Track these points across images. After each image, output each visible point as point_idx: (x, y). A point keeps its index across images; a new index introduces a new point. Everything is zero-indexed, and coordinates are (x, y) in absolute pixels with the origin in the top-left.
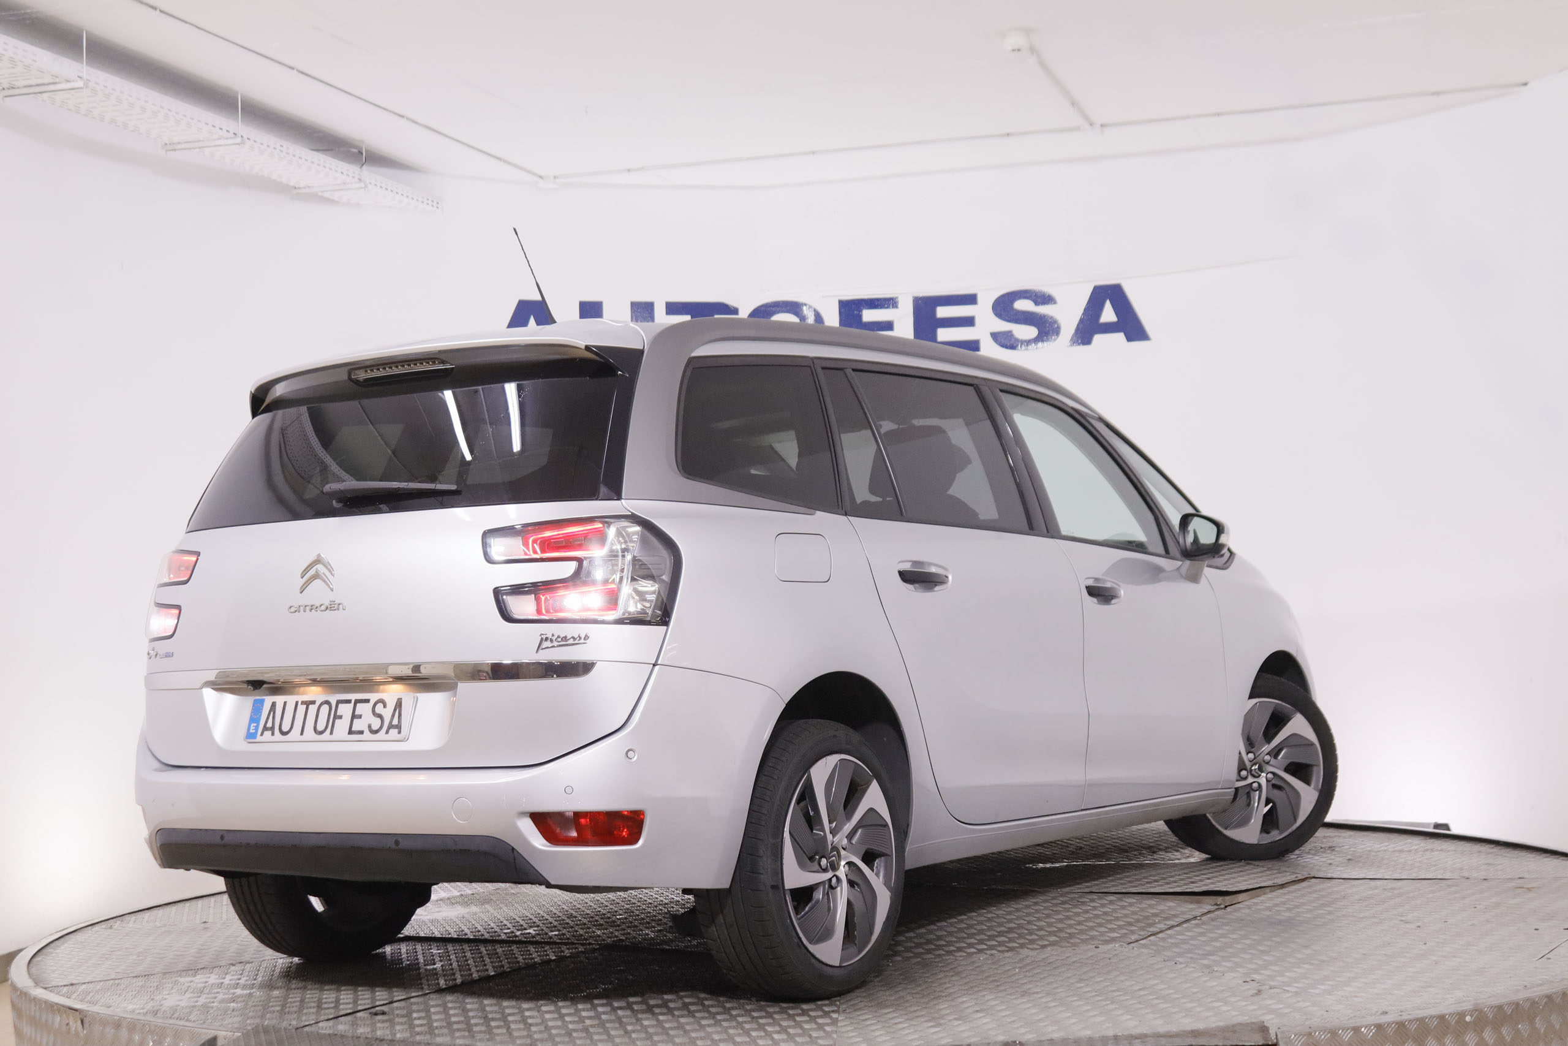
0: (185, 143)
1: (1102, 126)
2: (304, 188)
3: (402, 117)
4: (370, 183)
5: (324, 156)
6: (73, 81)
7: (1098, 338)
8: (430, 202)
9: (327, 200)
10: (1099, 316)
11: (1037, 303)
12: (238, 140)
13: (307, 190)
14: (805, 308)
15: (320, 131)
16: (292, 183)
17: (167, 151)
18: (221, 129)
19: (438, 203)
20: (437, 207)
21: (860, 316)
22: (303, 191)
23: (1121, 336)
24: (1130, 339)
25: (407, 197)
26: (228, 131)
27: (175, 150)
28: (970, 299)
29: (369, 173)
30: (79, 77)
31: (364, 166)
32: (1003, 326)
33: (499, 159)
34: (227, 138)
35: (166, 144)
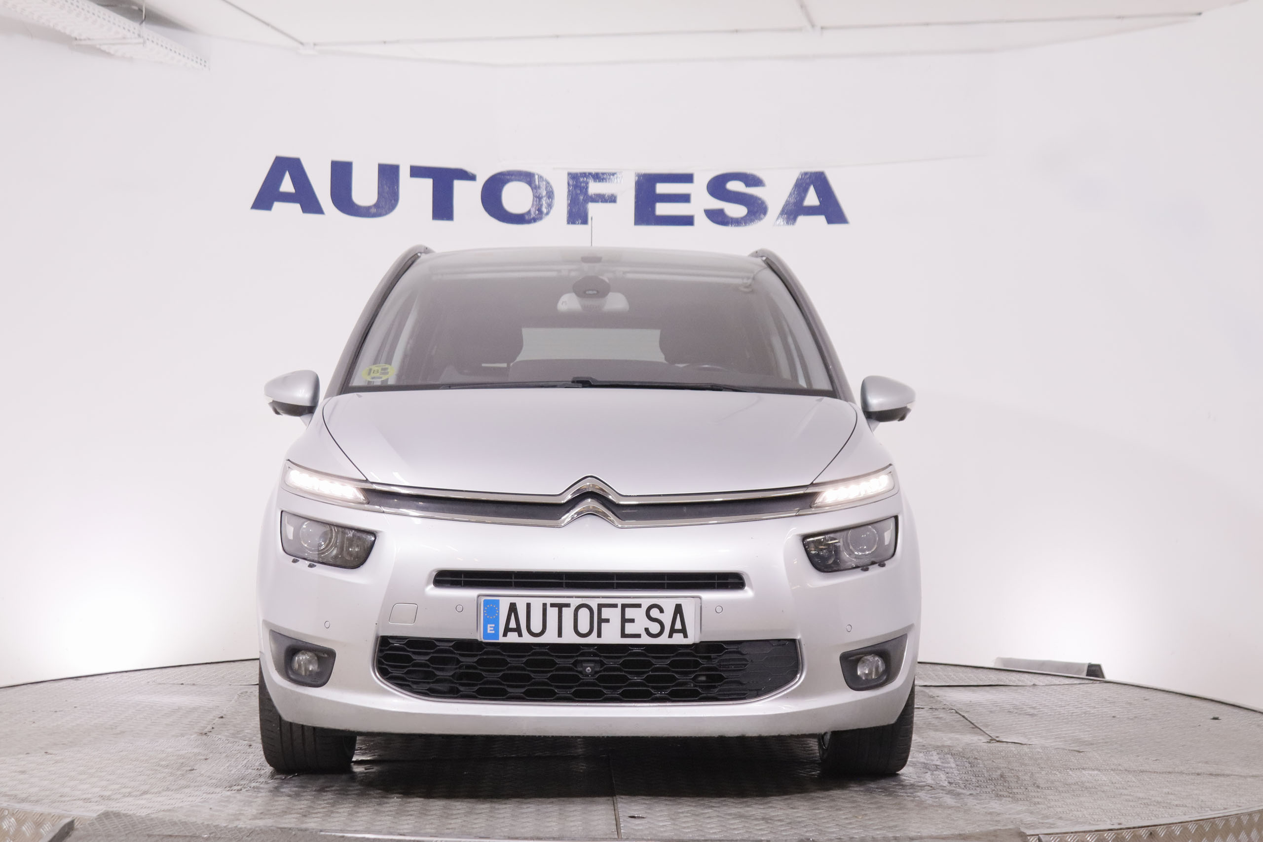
1: (822, 28)
2: (85, 40)
4: (148, 39)
7: (801, 219)
8: (199, 61)
9: (104, 52)
10: (802, 199)
11: (748, 185)
13: (87, 43)
14: (536, 177)
16: (74, 35)
19: (205, 62)
20: (205, 66)
21: (587, 188)
22: (83, 43)
23: (821, 219)
24: (830, 221)
25: (179, 54)
28: (687, 178)
29: (147, 30)
31: (144, 23)
32: (716, 204)
33: (268, 24)
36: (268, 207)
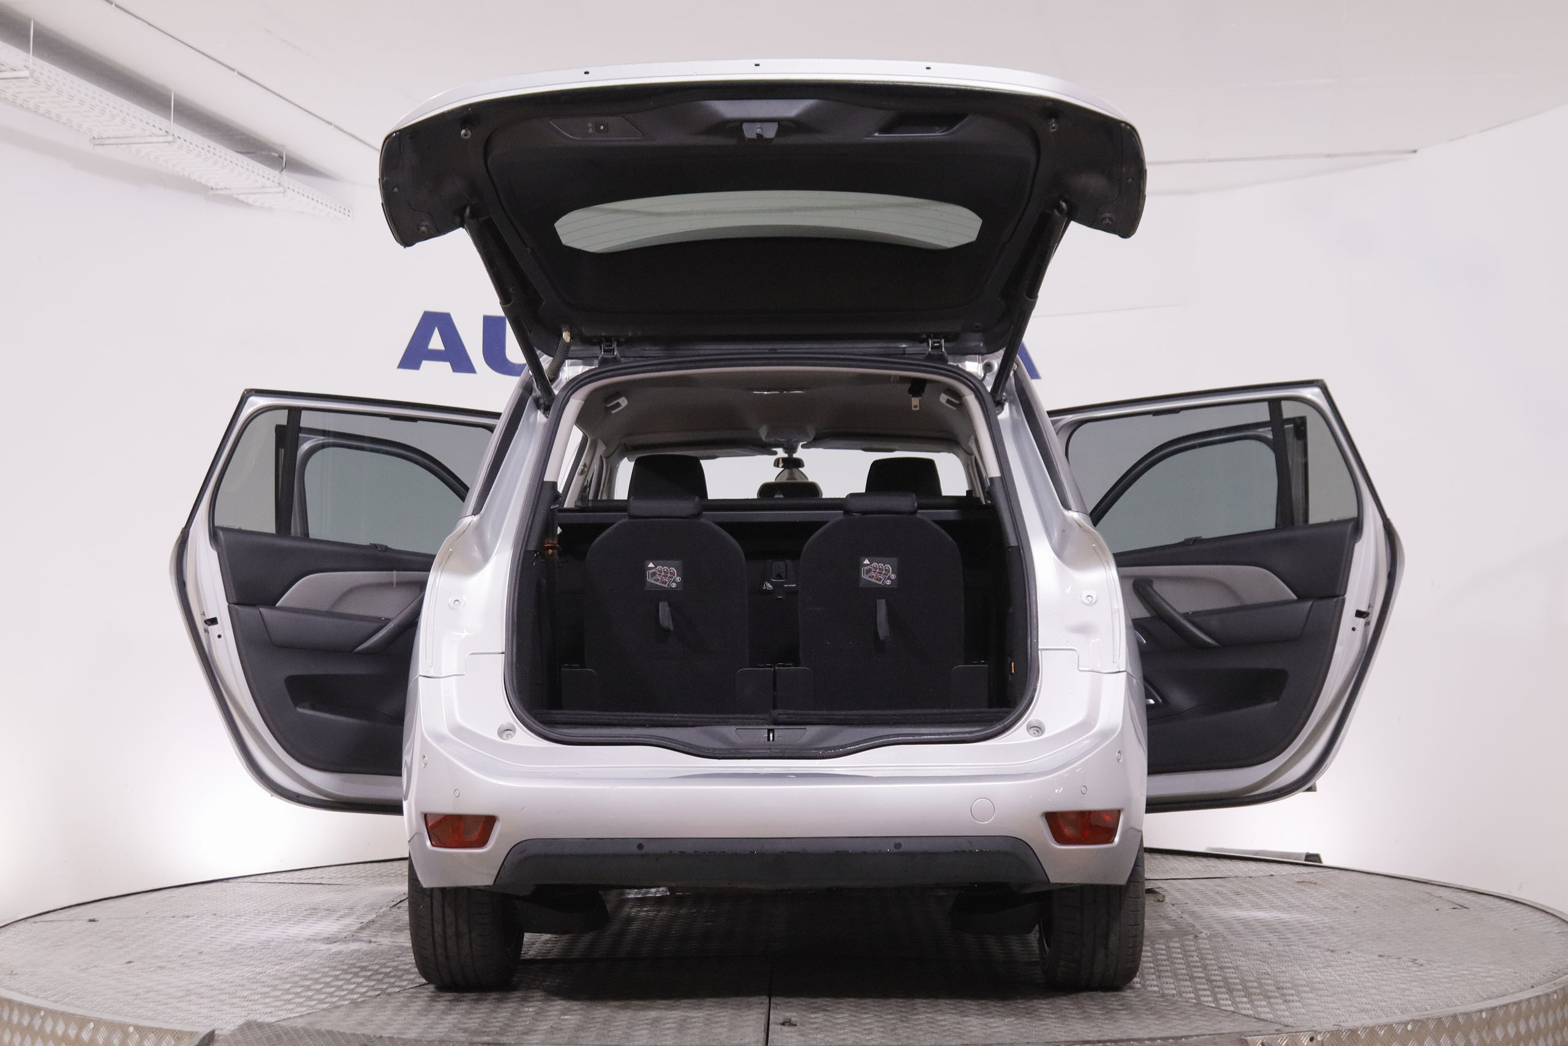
0: (114, 138)
2: (222, 189)
3: (330, 124)
4: (288, 188)
5: (247, 159)
6: (19, 70)
8: (342, 210)
9: (242, 202)
12: (170, 138)
13: (224, 192)
15: (243, 134)
16: (210, 184)
17: (95, 145)
18: (154, 126)
19: (349, 211)
20: (349, 216)
22: (220, 192)
25: (322, 203)
26: (160, 129)
27: (103, 145)
29: (288, 178)
30: (25, 66)
31: (284, 170)
34: (159, 136)
35: (94, 138)
36: (416, 366)
